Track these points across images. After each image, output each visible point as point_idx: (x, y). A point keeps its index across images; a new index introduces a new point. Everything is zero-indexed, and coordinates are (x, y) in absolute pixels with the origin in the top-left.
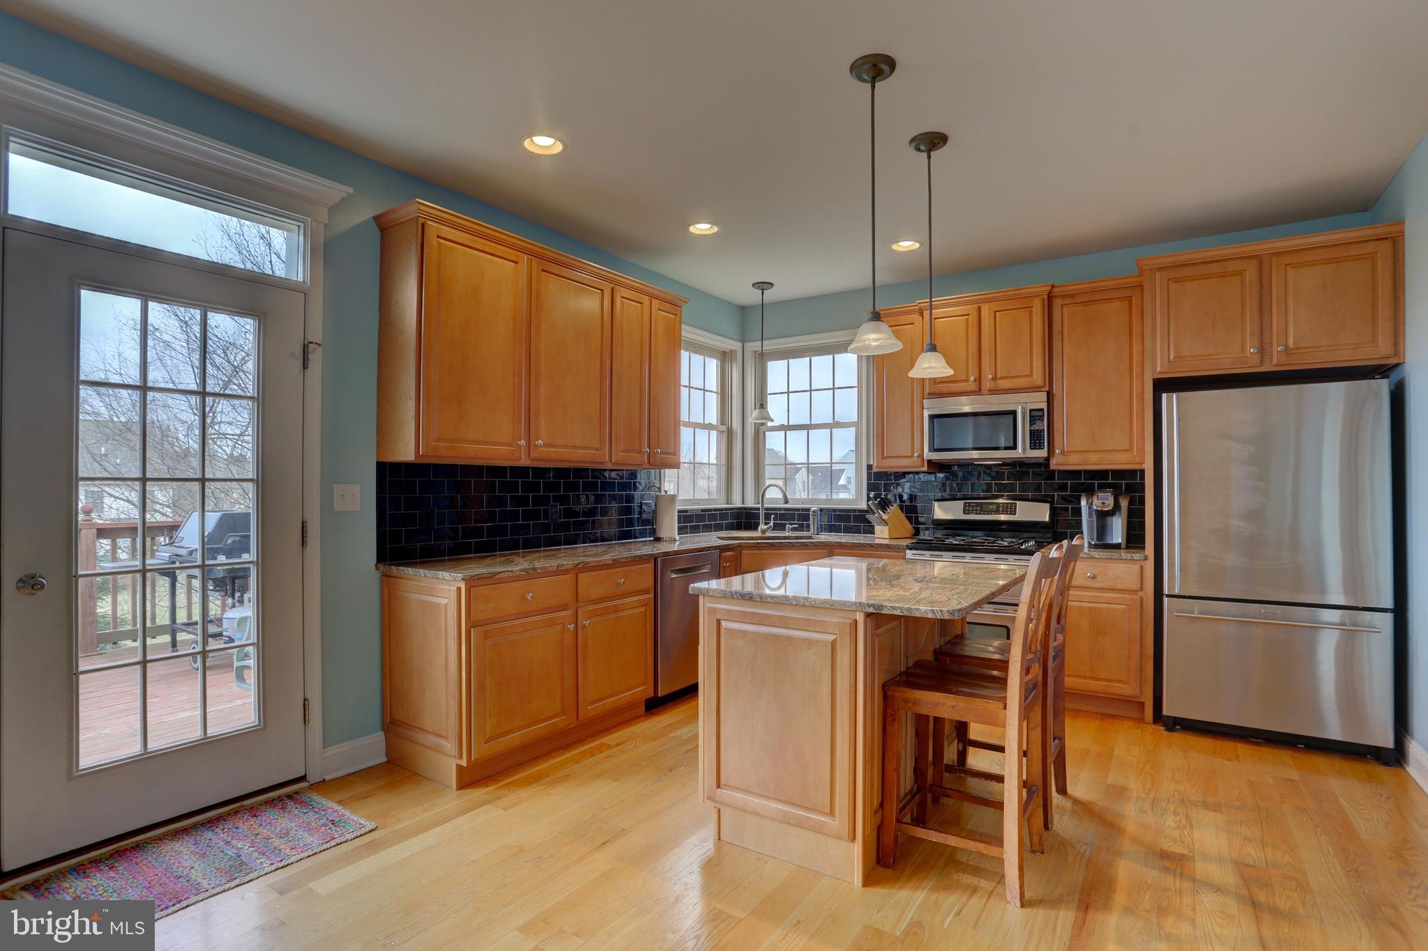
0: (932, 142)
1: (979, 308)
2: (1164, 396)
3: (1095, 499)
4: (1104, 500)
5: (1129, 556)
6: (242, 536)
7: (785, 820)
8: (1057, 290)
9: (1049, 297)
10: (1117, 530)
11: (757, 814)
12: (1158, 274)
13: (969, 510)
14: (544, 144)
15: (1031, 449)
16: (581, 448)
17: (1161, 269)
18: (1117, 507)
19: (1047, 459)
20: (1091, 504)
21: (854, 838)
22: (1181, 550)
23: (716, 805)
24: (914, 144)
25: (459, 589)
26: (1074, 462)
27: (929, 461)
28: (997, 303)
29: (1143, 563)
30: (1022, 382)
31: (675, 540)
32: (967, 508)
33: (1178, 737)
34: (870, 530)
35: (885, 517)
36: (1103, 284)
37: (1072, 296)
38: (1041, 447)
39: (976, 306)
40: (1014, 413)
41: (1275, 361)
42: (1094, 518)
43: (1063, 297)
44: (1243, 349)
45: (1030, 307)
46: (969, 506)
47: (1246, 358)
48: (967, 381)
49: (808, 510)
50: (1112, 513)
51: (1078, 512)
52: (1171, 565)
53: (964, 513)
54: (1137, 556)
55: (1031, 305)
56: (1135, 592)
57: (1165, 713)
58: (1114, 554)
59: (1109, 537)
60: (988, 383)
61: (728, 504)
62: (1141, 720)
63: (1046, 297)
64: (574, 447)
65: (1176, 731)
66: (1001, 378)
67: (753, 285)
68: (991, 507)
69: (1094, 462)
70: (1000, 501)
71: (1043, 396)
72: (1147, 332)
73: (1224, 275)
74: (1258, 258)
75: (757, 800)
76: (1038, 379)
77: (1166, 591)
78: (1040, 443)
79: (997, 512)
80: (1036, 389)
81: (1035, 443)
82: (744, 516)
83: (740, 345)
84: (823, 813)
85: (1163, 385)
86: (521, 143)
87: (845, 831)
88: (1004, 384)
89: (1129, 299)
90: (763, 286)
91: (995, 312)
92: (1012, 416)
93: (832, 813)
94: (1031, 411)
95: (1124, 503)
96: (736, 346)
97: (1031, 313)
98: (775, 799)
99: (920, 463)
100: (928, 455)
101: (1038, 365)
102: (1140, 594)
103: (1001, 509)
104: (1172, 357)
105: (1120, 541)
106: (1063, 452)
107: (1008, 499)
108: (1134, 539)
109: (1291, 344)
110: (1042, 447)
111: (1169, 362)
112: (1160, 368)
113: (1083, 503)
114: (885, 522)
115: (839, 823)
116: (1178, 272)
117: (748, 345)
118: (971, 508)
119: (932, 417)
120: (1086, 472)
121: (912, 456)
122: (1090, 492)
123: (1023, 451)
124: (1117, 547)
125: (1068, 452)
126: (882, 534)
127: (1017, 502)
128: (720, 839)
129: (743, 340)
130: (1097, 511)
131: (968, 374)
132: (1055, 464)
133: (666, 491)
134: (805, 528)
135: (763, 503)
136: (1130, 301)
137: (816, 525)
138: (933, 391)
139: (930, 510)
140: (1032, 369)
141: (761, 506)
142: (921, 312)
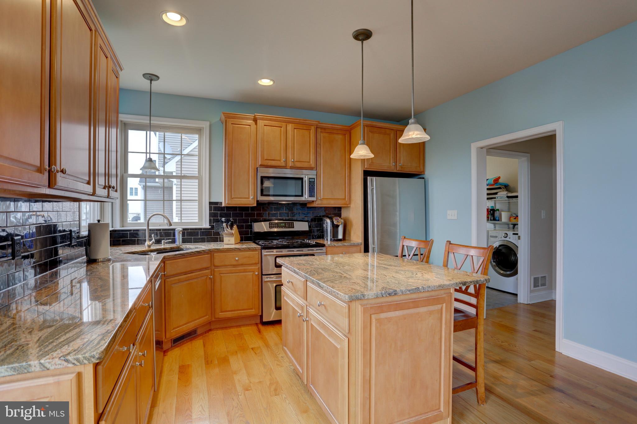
2: (368, 178)
3: (334, 220)
8: (319, 124)
9: (316, 126)
10: (341, 233)
12: (366, 128)
13: (272, 227)
15: (309, 196)
17: (367, 126)
18: (341, 223)
19: (315, 202)
26: (326, 204)
27: (257, 201)
28: (295, 124)
29: (361, 246)
30: (306, 165)
32: (270, 225)
36: (336, 126)
37: (325, 129)
39: (285, 123)
42: (332, 228)
43: (321, 128)
44: (390, 164)
45: (310, 130)
46: (272, 224)
47: (391, 166)
48: (280, 160)
49: (175, 229)
50: (339, 226)
53: (270, 228)
55: (310, 129)
60: (290, 163)
66: (296, 162)
67: (144, 75)
68: (282, 224)
69: (332, 203)
70: (287, 221)
71: (315, 173)
73: (385, 134)
76: (312, 163)
78: (313, 194)
79: (285, 227)
80: (311, 169)
81: (311, 194)
85: (368, 173)
88: (298, 165)
90: (152, 77)
91: (294, 129)
92: (301, 180)
94: (309, 179)
97: (310, 132)
99: (254, 202)
101: (312, 158)
103: (287, 225)
104: (370, 162)
105: (341, 238)
106: (321, 199)
107: (291, 220)
109: (402, 163)
110: (314, 196)
111: (369, 164)
112: (366, 166)
114: (233, 235)
116: (372, 128)
118: (273, 226)
119: (262, 178)
121: (248, 198)
123: (306, 197)
125: (323, 198)
126: (229, 242)
127: (295, 222)
131: (281, 157)
132: (317, 204)
133: (99, 221)
134: (174, 241)
135: (148, 226)
136: (345, 136)
137: (179, 237)
138: (263, 164)
139: (251, 227)
140: (310, 159)
141: (146, 228)
142: (255, 120)
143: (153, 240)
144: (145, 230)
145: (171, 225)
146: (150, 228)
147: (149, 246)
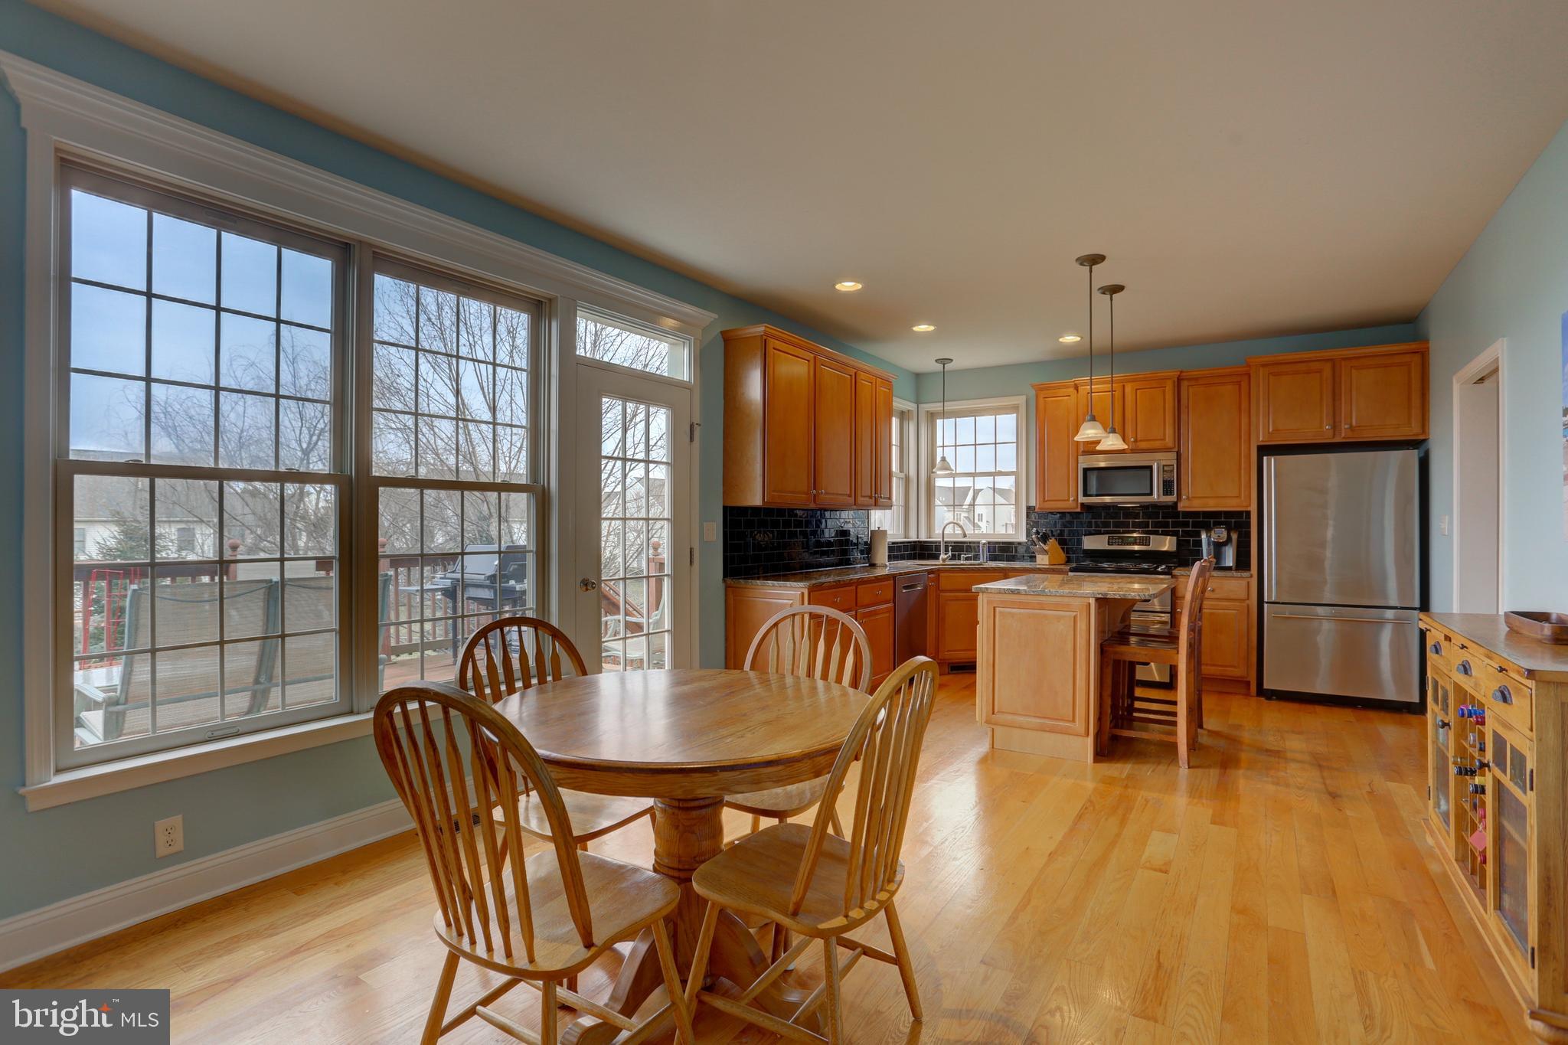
0: (1115, 289)
1: (1124, 386)
2: (1265, 458)
3: (1213, 532)
4: (1219, 534)
5: (1239, 574)
6: (519, 565)
7: (1042, 729)
8: (1184, 374)
9: (1178, 379)
10: (1229, 558)
11: (1021, 728)
12: (1261, 369)
13: (1112, 542)
14: (847, 286)
15: (1164, 495)
16: (841, 495)
17: (1264, 366)
18: (1229, 539)
19: (1176, 504)
20: (1210, 537)
21: (1088, 735)
22: (1277, 569)
23: (990, 725)
24: (1100, 291)
25: (803, 593)
26: (1197, 506)
27: (1082, 504)
28: (1137, 383)
29: (1249, 580)
30: (1157, 444)
31: (886, 566)
32: (1110, 541)
33: (1274, 704)
34: (1033, 558)
35: (1046, 548)
36: (1220, 371)
37: (1196, 379)
38: (1171, 494)
39: (1121, 384)
40: (1150, 468)
41: (1343, 435)
42: (1212, 547)
43: (1189, 380)
44: (1321, 427)
45: (1163, 387)
46: (1113, 539)
47: (1323, 432)
49: (979, 543)
50: (1225, 544)
51: (1199, 543)
52: (1270, 581)
53: (1109, 544)
54: (1245, 574)
55: (1165, 386)
56: (1243, 601)
57: (1265, 687)
58: (1228, 573)
59: (1223, 562)
60: (1131, 444)
61: (905, 538)
62: (1248, 695)
63: (1176, 380)
64: (838, 494)
65: (1273, 700)
66: (1141, 441)
67: (936, 361)
68: (1128, 539)
69: (1212, 506)
70: (1135, 535)
71: (1173, 455)
72: (1253, 411)
73: (1308, 372)
74: (1332, 360)
75: (1022, 718)
76: (1169, 441)
77: (1266, 599)
78: (1171, 491)
79: (1135, 543)
80: (1167, 450)
81: (1167, 491)
82: (918, 548)
83: (915, 406)
84: (1068, 721)
85: (1264, 450)
86: (834, 286)
87: (1082, 730)
88: (1143, 445)
89: (1239, 383)
90: (944, 361)
91: (1137, 389)
93: (1073, 721)
94: (1164, 466)
95: (1234, 536)
96: (912, 406)
97: (1164, 392)
98: (1034, 716)
99: (1075, 505)
100: (1082, 499)
101: (1169, 431)
102: (1247, 602)
103: (1138, 541)
104: (1271, 430)
105: (1231, 565)
106: (1188, 498)
107: (1141, 533)
108: (1242, 563)
109: (1354, 424)
111: (1269, 433)
112: (1262, 438)
113: (1204, 536)
114: (1046, 552)
115: (1079, 725)
116: (1276, 368)
117: (922, 406)
118: (1114, 541)
119: (1086, 470)
120: (1204, 512)
121: (1068, 500)
122: (1208, 529)
123: (1157, 496)
124: (1229, 569)
125: (1193, 497)
126: (1042, 560)
127: (1151, 536)
128: (993, 747)
129: (918, 402)
130: (1214, 542)
132: (1181, 507)
133: (879, 528)
134: (976, 557)
135: (943, 538)
136: (1240, 385)
137: (984, 555)
138: (1086, 449)
139: (1080, 542)
140: (1164, 435)
141: (941, 539)
142: (1076, 388)
143: (950, 554)
144: (940, 542)
145: (965, 536)
146: (945, 540)
147: (944, 560)
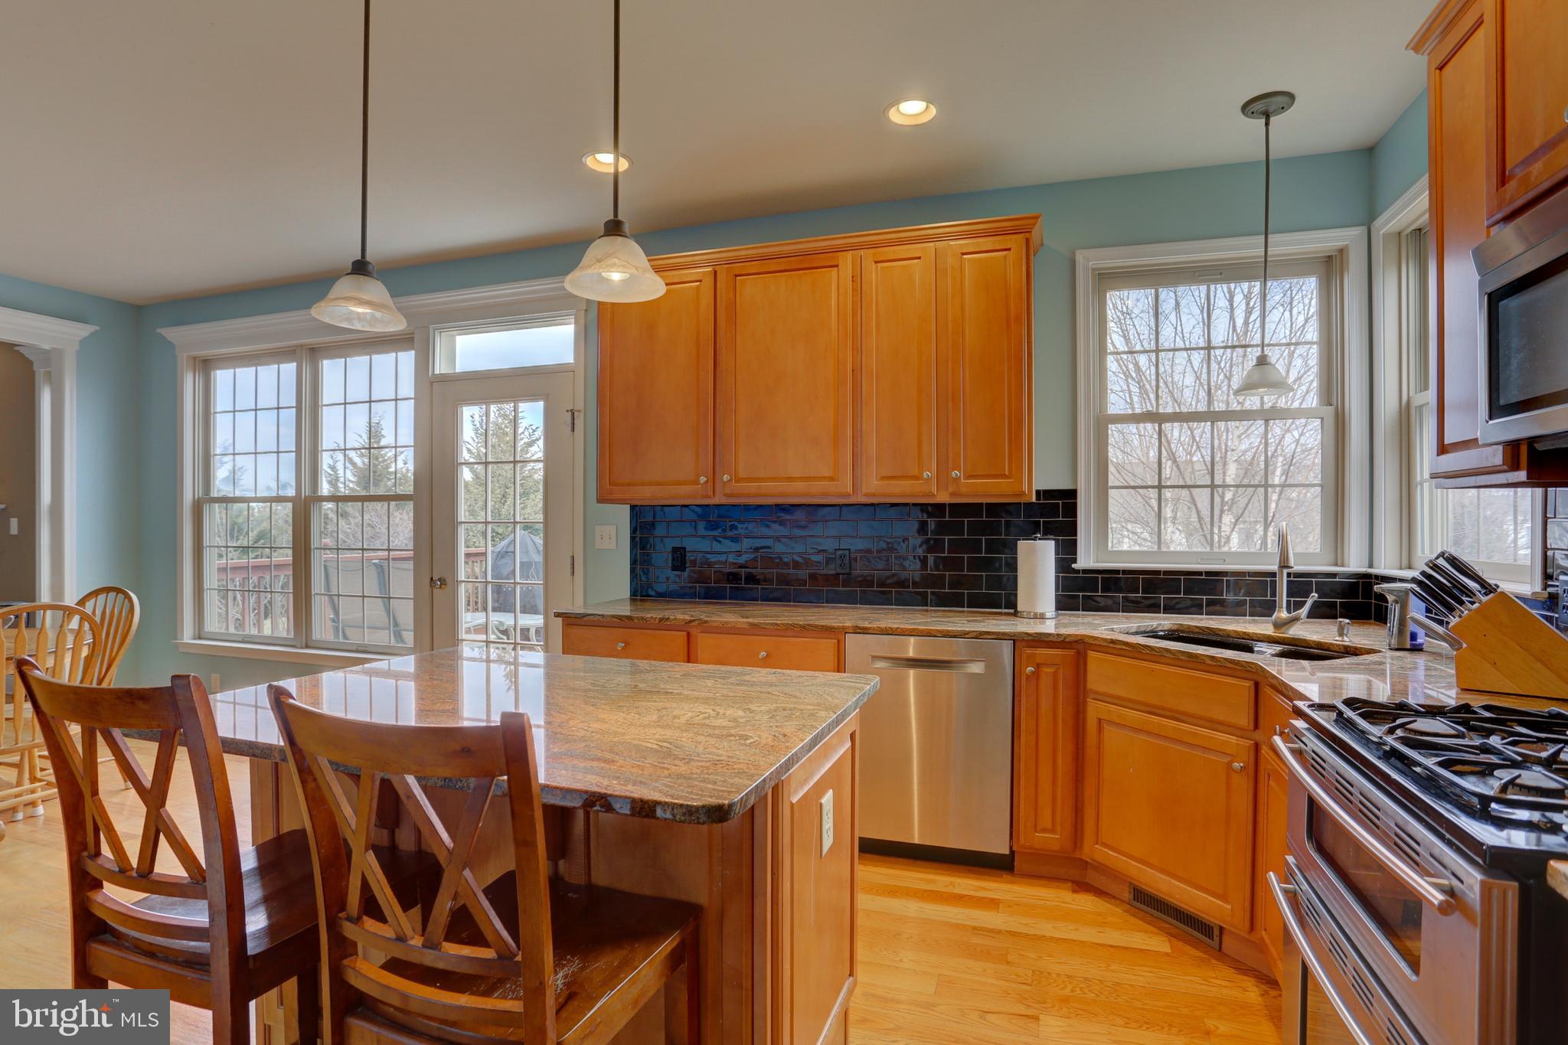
16: (802, 479)
61: (1336, 565)
64: (790, 479)
